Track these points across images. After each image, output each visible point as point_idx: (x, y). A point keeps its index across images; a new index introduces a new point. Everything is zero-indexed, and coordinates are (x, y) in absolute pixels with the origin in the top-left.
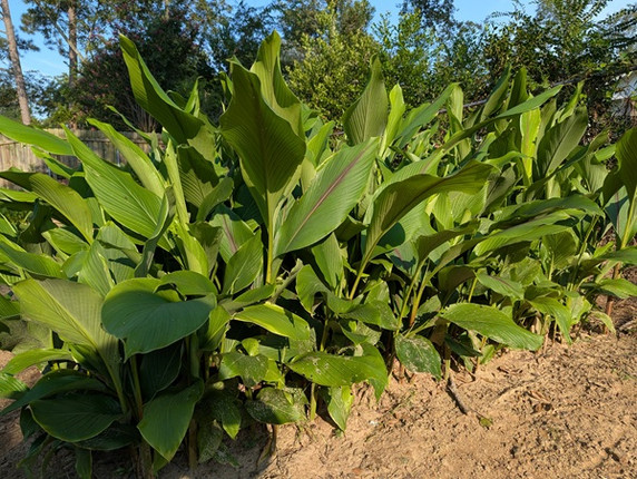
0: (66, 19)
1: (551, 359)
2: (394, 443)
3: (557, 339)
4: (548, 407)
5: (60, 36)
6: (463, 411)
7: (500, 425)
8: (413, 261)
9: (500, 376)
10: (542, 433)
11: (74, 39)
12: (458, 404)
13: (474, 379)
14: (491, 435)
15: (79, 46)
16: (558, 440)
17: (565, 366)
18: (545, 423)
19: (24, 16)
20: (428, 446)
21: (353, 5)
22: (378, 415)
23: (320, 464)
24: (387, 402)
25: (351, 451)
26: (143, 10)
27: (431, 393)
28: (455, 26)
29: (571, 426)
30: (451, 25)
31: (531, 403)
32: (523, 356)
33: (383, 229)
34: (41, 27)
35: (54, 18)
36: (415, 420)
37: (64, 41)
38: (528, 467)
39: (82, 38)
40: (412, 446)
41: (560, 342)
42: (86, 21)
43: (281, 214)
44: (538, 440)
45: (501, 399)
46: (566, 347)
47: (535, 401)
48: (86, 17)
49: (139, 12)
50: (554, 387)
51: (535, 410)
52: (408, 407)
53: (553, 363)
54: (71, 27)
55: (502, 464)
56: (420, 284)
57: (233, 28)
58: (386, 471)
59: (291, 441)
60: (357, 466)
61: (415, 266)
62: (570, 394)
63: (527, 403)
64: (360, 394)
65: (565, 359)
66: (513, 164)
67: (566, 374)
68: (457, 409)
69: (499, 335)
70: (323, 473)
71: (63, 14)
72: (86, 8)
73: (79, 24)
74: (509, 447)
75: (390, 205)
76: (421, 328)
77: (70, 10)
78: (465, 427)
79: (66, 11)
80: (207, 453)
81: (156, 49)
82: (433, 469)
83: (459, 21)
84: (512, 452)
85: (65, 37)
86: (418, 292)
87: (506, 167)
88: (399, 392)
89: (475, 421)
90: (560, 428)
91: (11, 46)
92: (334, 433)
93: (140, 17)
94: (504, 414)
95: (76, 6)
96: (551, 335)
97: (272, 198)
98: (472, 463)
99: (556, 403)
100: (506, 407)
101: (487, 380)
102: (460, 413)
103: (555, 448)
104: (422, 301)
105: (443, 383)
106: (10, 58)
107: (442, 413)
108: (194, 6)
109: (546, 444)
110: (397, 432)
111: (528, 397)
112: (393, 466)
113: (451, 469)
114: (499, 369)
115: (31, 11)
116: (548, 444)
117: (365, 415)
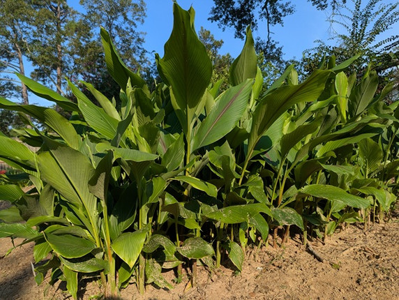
0: (55, 73)
1: (374, 232)
2: (275, 278)
3: (376, 222)
4: (378, 257)
5: (52, 83)
6: (320, 260)
7: (346, 267)
8: (278, 162)
9: (342, 242)
10: (376, 271)
11: (59, 84)
12: (315, 257)
13: (324, 244)
14: (341, 273)
15: (62, 87)
16: (389, 274)
17: (384, 235)
18: (377, 265)
19: (32, 73)
20: (299, 280)
21: (221, 57)
22: (262, 265)
23: (227, 291)
24: (267, 258)
25: (247, 284)
26: (100, 67)
27: (296, 252)
28: (284, 64)
29: (396, 266)
30: (281, 63)
31: (365, 255)
32: (355, 232)
33: (259, 135)
34: (42, 79)
35: (49, 73)
36: (287, 266)
37: (54, 86)
38: (370, 289)
39: (64, 83)
40: (288, 279)
41: (379, 223)
42: (67, 74)
43: (193, 131)
44: (374, 275)
45: (344, 253)
46: (383, 225)
47: (368, 255)
48: (67, 72)
49: (98, 68)
50: (379, 247)
51: (369, 258)
52: (282, 260)
53: (376, 234)
54: (58, 78)
55: (351, 288)
56: (283, 176)
57: (152, 72)
58: (272, 293)
59: (205, 279)
60: (252, 291)
61: (279, 165)
62: (391, 249)
63: (363, 255)
64: (248, 254)
65: (383, 232)
66: (334, 105)
67: (386, 240)
68: (315, 260)
69: (340, 199)
70: (229, 295)
71: (54, 71)
72: (67, 67)
73: (63, 76)
74: (355, 279)
75: (263, 114)
76: (287, 203)
77: (58, 68)
78: (323, 269)
79: (56, 69)
80: (152, 277)
81: (108, 86)
82: (304, 292)
83: (286, 61)
84: (358, 282)
85: (55, 83)
86: (282, 182)
87: (330, 107)
88: (274, 253)
89: (329, 266)
90: (389, 268)
91: (24, 90)
92: (234, 274)
93: (98, 71)
94: (348, 261)
95: (61, 66)
96: (372, 220)
97: (190, 112)
98: (331, 288)
99: (382, 254)
100: (349, 257)
101: (333, 245)
102: (317, 261)
103: (388, 278)
104: (285, 190)
105: (303, 247)
106: (22, 97)
107: (305, 261)
108: (129, 63)
109: (380, 276)
110: (276, 272)
111: (362, 252)
112: (276, 290)
113: (317, 291)
114: (340, 239)
115: (36, 70)
116: (382, 277)
117: (254, 265)
